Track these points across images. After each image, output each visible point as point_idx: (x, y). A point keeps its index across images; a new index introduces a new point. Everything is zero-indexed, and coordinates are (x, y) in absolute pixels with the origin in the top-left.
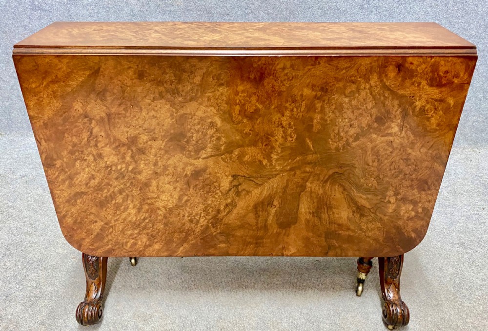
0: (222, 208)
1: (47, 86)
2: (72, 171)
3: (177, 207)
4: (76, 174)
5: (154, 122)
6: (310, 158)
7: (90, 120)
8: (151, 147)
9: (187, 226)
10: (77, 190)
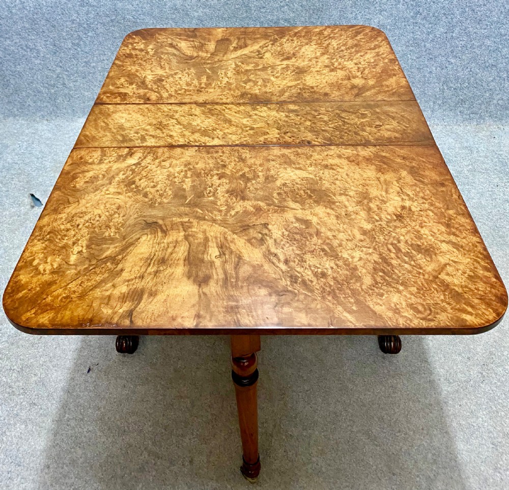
0: (270, 46)
1: (392, 89)
2: (376, 58)
3: (302, 46)
4: (374, 57)
5: (318, 78)
6: (208, 66)
7: (362, 77)
8: (320, 68)
9: (295, 38)
10: (374, 51)
